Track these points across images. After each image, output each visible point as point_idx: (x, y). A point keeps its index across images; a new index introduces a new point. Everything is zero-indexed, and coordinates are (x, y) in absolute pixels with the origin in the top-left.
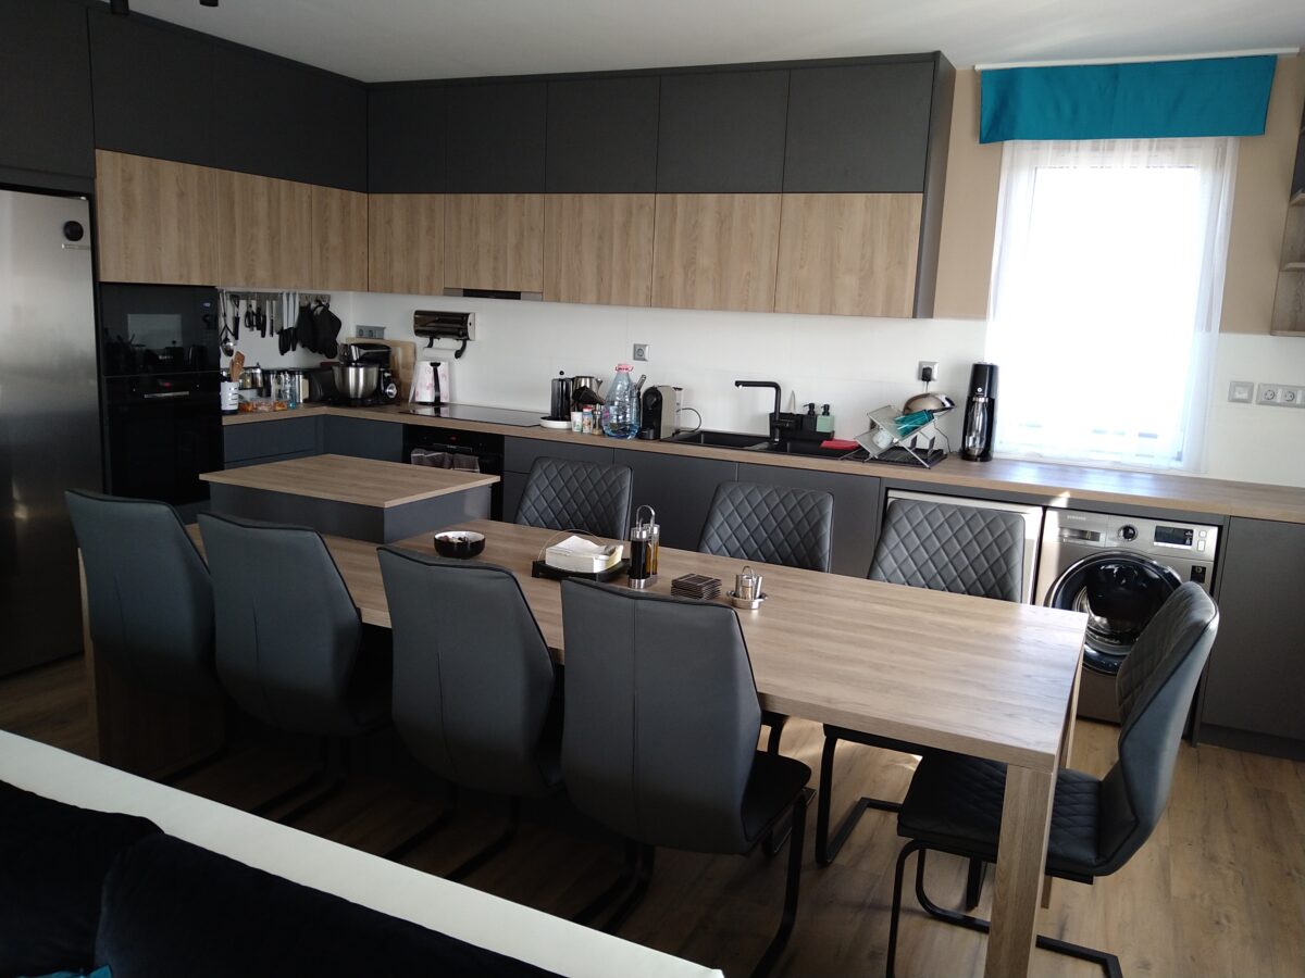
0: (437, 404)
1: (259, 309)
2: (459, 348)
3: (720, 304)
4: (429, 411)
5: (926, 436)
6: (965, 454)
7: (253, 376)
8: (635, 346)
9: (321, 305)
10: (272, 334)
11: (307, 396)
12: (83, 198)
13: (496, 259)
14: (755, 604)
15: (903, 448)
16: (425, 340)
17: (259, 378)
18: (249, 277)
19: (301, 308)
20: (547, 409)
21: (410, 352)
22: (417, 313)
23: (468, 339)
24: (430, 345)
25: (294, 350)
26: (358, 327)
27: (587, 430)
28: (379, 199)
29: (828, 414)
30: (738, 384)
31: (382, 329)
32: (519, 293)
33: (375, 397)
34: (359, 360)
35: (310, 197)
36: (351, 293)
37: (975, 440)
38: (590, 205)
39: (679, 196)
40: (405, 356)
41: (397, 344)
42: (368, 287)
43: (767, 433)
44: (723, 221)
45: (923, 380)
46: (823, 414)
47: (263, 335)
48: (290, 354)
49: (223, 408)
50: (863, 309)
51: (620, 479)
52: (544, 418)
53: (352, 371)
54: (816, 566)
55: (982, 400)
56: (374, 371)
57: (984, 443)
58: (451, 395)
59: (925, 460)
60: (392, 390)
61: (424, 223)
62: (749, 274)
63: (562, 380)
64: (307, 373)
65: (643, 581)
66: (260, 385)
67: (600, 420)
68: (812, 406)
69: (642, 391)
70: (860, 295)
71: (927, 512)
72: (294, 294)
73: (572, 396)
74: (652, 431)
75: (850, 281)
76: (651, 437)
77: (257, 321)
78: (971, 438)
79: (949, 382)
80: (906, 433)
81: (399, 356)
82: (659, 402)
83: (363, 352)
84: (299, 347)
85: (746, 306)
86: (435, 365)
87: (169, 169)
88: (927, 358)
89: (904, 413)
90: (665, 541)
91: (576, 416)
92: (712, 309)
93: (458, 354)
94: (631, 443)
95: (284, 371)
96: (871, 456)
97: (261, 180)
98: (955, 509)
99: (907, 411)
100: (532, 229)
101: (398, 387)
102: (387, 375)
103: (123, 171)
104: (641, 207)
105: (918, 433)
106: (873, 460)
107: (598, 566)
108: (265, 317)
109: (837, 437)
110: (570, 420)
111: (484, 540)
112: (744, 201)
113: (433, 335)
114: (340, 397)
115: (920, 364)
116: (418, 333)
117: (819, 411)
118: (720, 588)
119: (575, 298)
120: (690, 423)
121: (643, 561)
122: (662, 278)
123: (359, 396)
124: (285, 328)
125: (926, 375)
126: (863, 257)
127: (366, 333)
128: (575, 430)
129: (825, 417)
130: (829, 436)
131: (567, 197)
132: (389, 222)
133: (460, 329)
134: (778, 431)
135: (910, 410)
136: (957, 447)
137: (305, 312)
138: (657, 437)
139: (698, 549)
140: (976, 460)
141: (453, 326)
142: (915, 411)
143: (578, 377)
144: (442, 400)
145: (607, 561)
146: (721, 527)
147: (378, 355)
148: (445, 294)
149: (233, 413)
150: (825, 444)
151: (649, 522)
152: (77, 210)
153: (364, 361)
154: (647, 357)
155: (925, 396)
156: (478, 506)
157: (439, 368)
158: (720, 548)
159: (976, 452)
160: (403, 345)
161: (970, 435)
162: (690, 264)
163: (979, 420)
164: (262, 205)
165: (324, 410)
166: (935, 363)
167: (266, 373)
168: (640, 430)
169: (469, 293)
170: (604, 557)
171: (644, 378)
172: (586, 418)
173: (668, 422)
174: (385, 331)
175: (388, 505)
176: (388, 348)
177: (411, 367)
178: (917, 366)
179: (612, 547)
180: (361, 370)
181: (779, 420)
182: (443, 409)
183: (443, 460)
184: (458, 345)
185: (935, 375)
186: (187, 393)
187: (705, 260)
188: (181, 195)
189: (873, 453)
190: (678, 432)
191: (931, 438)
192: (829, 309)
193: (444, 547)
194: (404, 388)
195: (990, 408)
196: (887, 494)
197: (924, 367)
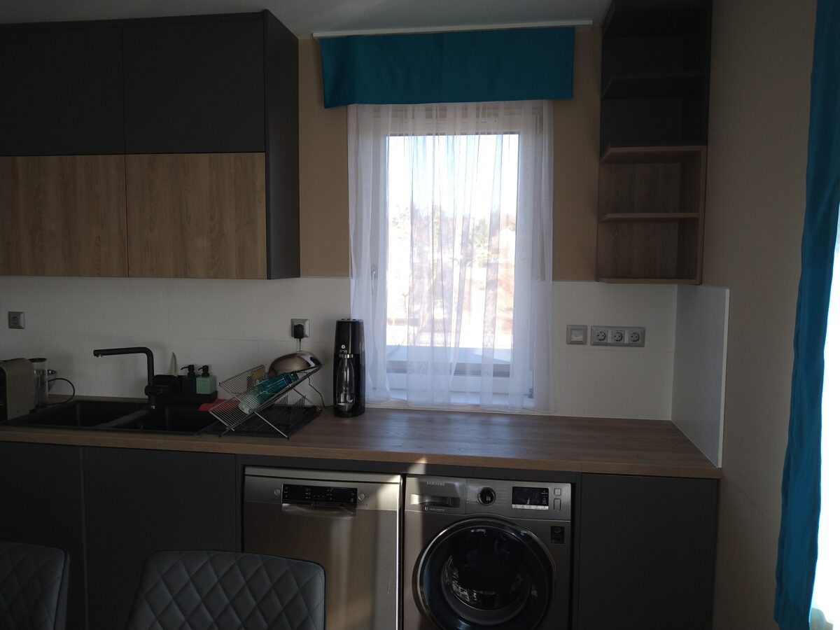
3: (72, 270)
6: (338, 412)
8: (9, 313)
29: (208, 375)
30: (97, 353)
37: (345, 396)
39: (18, 158)
43: (143, 396)
44: (66, 184)
45: (296, 337)
46: (203, 375)
50: (218, 270)
55: (347, 357)
57: (355, 396)
62: (99, 238)
70: (213, 257)
75: (202, 243)
78: (342, 396)
85: (99, 271)
88: (298, 316)
89: (268, 376)
92: (64, 275)
96: (228, 428)
99: (272, 373)
106: (229, 434)
112: (87, 164)
115: (292, 321)
117: (198, 372)
125: (298, 332)
126: (212, 219)
129: (205, 378)
130: (211, 397)
135: (274, 372)
136: (329, 404)
140: (347, 417)
142: (278, 373)
150: (203, 407)
154: (21, 325)
155: (292, 356)
159: (348, 408)
161: (342, 392)
162: (36, 229)
163: (347, 374)
166: (306, 320)
178: (289, 323)
185: (307, 331)
195: (357, 363)
196: (244, 470)
197: (296, 324)
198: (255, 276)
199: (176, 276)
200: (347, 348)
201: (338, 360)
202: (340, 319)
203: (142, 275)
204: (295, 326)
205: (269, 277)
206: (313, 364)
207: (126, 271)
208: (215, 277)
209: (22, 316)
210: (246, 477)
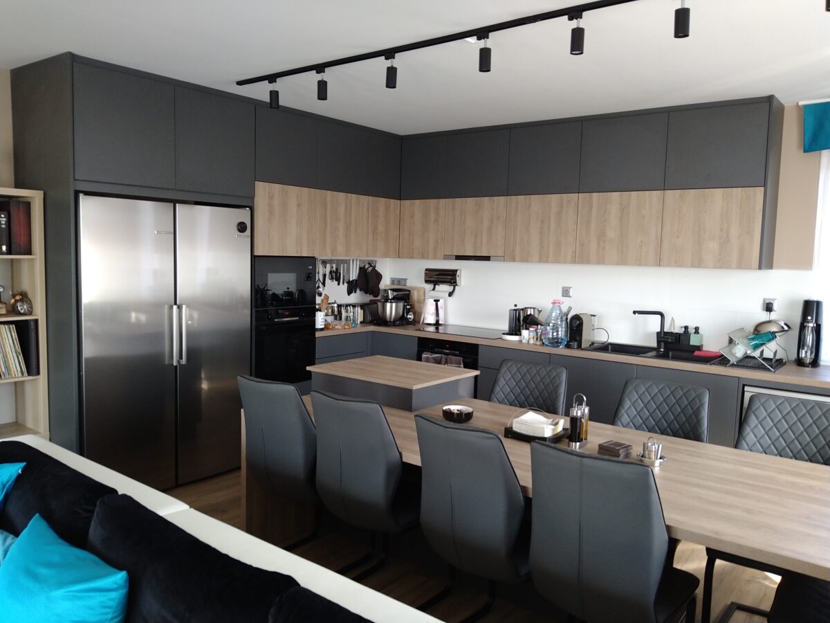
0: (437, 324)
1: (337, 269)
2: (451, 290)
3: (622, 261)
4: (432, 329)
5: (770, 350)
6: (800, 362)
7: (332, 308)
8: (563, 288)
9: (371, 266)
10: (343, 283)
11: (362, 320)
12: (248, 209)
13: (476, 237)
14: (658, 462)
15: (754, 358)
16: (431, 286)
17: (336, 309)
18: (334, 250)
19: (360, 268)
20: (506, 327)
21: (422, 293)
22: (427, 270)
23: (457, 285)
24: (434, 289)
25: (355, 292)
26: (391, 278)
27: (532, 342)
28: (407, 203)
29: (698, 333)
30: (635, 312)
31: (405, 280)
32: (490, 257)
33: (401, 321)
34: (392, 299)
35: (368, 204)
36: (388, 259)
37: (806, 352)
38: (536, 202)
39: (594, 194)
40: (419, 296)
41: (415, 288)
42: (399, 255)
43: (654, 344)
44: (623, 209)
45: (767, 311)
46: (695, 333)
47: (339, 284)
48: (353, 295)
49: (317, 327)
50: (722, 263)
51: (559, 375)
52: (504, 334)
53: (388, 305)
54: (697, 437)
55: (811, 325)
56: (401, 305)
57: (814, 354)
58: (445, 319)
59: (771, 366)
60: (411, 316)
61: (432, 216)
62: (642, 242)
63: (516, 310)
64: (363, 306)
65: (578, 444)
66: (336, 313)
67: (541, 335)
68: (686, 328)
69: (569, 317)
70: (720, 255)
71: (778, 403)
72: (357, 260)
73: (522, 320)
74: (576, 343)
75: (713, 246)
76: (575, 347)
77: (336, 276)
78: (804, 351)
79: (787, 312)
80: (756, 347)
81: (415, 296)
82: (581, 325)
83: (395, 293)
84: (358, 291)
85: (640, 262)
86: (437, 301)
87: (293, 190)
88: (769, 296)
89: (754, 333)
90: (593, 417)
91: (525, 333)
92: (617, 264)
93: (450, 294)
94: (561, 350)
95: (350, 305)
96: (731, 362)
97: (342, 195)
98: (798, 402)
99: (756, 332)
100: (498, 218)
101: (414, 314)
102: (408, 307)
103: (269, 193)
104: (569, 202)
105: (764, 347)
106: (733, 365)
107: (548, 432)
108: (340, 273)
109: (705, 348)
110: (520, 335)
111: (472, 412)
112: (638, 197)
113: (435, 283)
114: (380, 320)
115: (764, 300)
116: (427, 281)
117: (692, 331)
118: (632, 451)
119: (525, 259)
120: (602, 338)
121: (578, 431)
122: (583, 245)
123: (392, 320)
124: (351, 280)
125: (769, 308)
126: (721, 230)
127: (396, 282)
128: (524, 341)
129: (696, 335)
130: (699, 348)
131: (521, 198)
132: (412, 217)
133: (452, 279)
134: (663, 344)
135: (758, 331)
136: (793, 356)
137: (362, 270)
138: (579, 347)
139: (613, 423)
140: (808, 367)
141: (448, 277)
142: (762, 332)
143: (526, 308)
144: (440, 322)
145: (553, 430)
146: (629, 409)
147: (403, 296)
148: (444, 259)
149: (322, 330)
150: (697, 353)
151: (582, 405)
152: (243, 215)
153: (396, 299)
154: (571, 295)
155: (769, 322)
156: (466, 389)
157: (439, 303)
158: (629, 423)
159: (808, 361)
160: (418, 289)
161: (803, 349)
162: (601, 236)
163: (810, 339)
164: (342, 210)
165: (372, 328)
166: (775, 299)
167: (339, 306)
168: (568, 342)
169: (459, 258)
170: (552, 427)
171: (570, 309)
172: (531, 334)
173: (587, 337)
174: (408, 281)
175: (415, 388)
176: (409, 291)
177: (422, 302)
178: (762, 301)
179: (557, 421)
180: (394, 304)
181: (663, 336)
182: (440, 328)
183: (441, 359)
184: (450, 288)
185: (775, 307)
186: (297, 318)
187: (612, 234)
188: (299, 205)
189: (733, 360)
190: (593, 344)
191: (774, 351)
192: (698, 263)
193: (448, 415)
194: (418, 315)
195: (818, 330)
196: (743, 389)
197: (767, 302)
198: (749, 267)
199: (693, 266)
200: (812, 319)
201: (803, 327)
202: (806, 299)
203: (669, 265)
204: (768, 304)
205: (760, 268)
206: (786, 328)
207: (659, 263)
208: (721, 267)
209: (571, 289)
210: (746, 393)
